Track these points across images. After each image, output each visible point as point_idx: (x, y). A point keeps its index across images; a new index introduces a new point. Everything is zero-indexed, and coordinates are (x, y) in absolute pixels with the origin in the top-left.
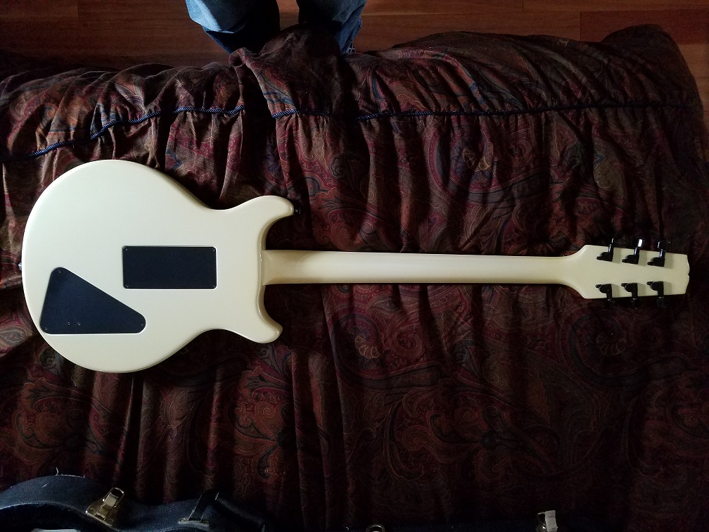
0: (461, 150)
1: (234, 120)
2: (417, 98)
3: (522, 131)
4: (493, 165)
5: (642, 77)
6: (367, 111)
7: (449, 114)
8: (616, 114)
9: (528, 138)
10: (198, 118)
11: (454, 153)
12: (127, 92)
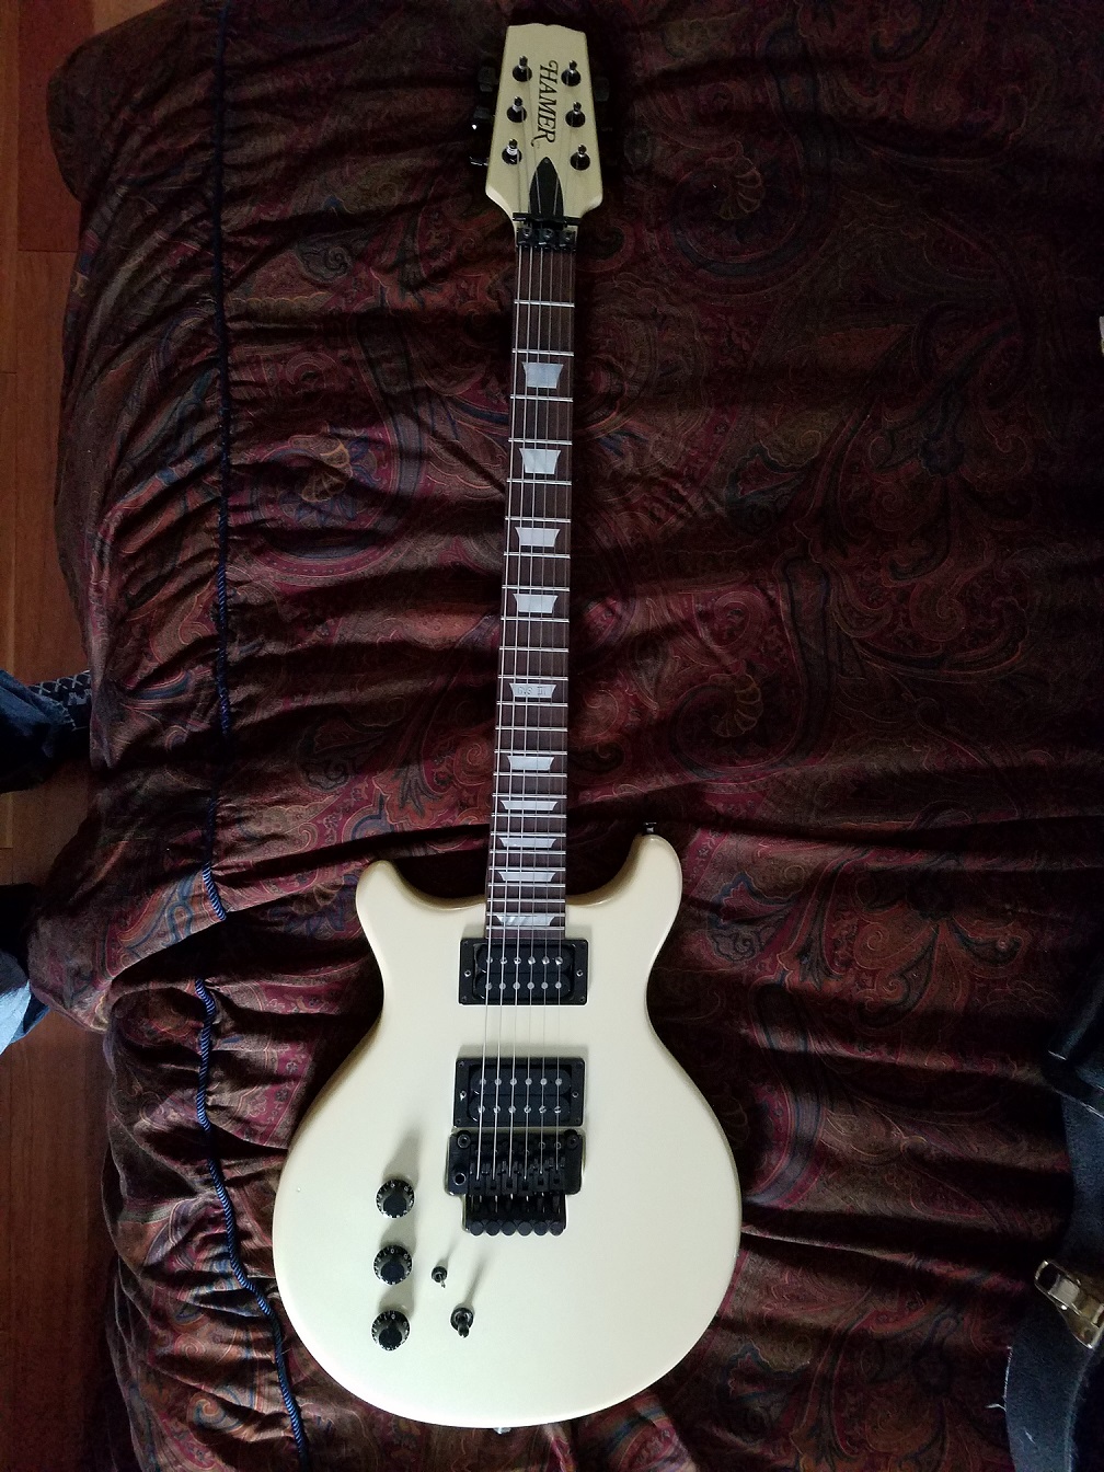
0: (305, 505)
1: (226, 1002)
2: (189, 601)
3: (266, 374)
4: (339, 436)
5: (160, 113)
6: (212, 712)
7: (225, 531)
8: (237, 168)
9: (281, 359)
10: (221, 1080)
11: (310, 519)
12: (164, 1238)
